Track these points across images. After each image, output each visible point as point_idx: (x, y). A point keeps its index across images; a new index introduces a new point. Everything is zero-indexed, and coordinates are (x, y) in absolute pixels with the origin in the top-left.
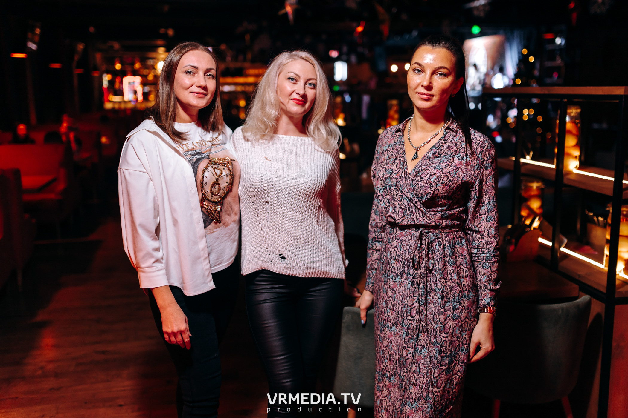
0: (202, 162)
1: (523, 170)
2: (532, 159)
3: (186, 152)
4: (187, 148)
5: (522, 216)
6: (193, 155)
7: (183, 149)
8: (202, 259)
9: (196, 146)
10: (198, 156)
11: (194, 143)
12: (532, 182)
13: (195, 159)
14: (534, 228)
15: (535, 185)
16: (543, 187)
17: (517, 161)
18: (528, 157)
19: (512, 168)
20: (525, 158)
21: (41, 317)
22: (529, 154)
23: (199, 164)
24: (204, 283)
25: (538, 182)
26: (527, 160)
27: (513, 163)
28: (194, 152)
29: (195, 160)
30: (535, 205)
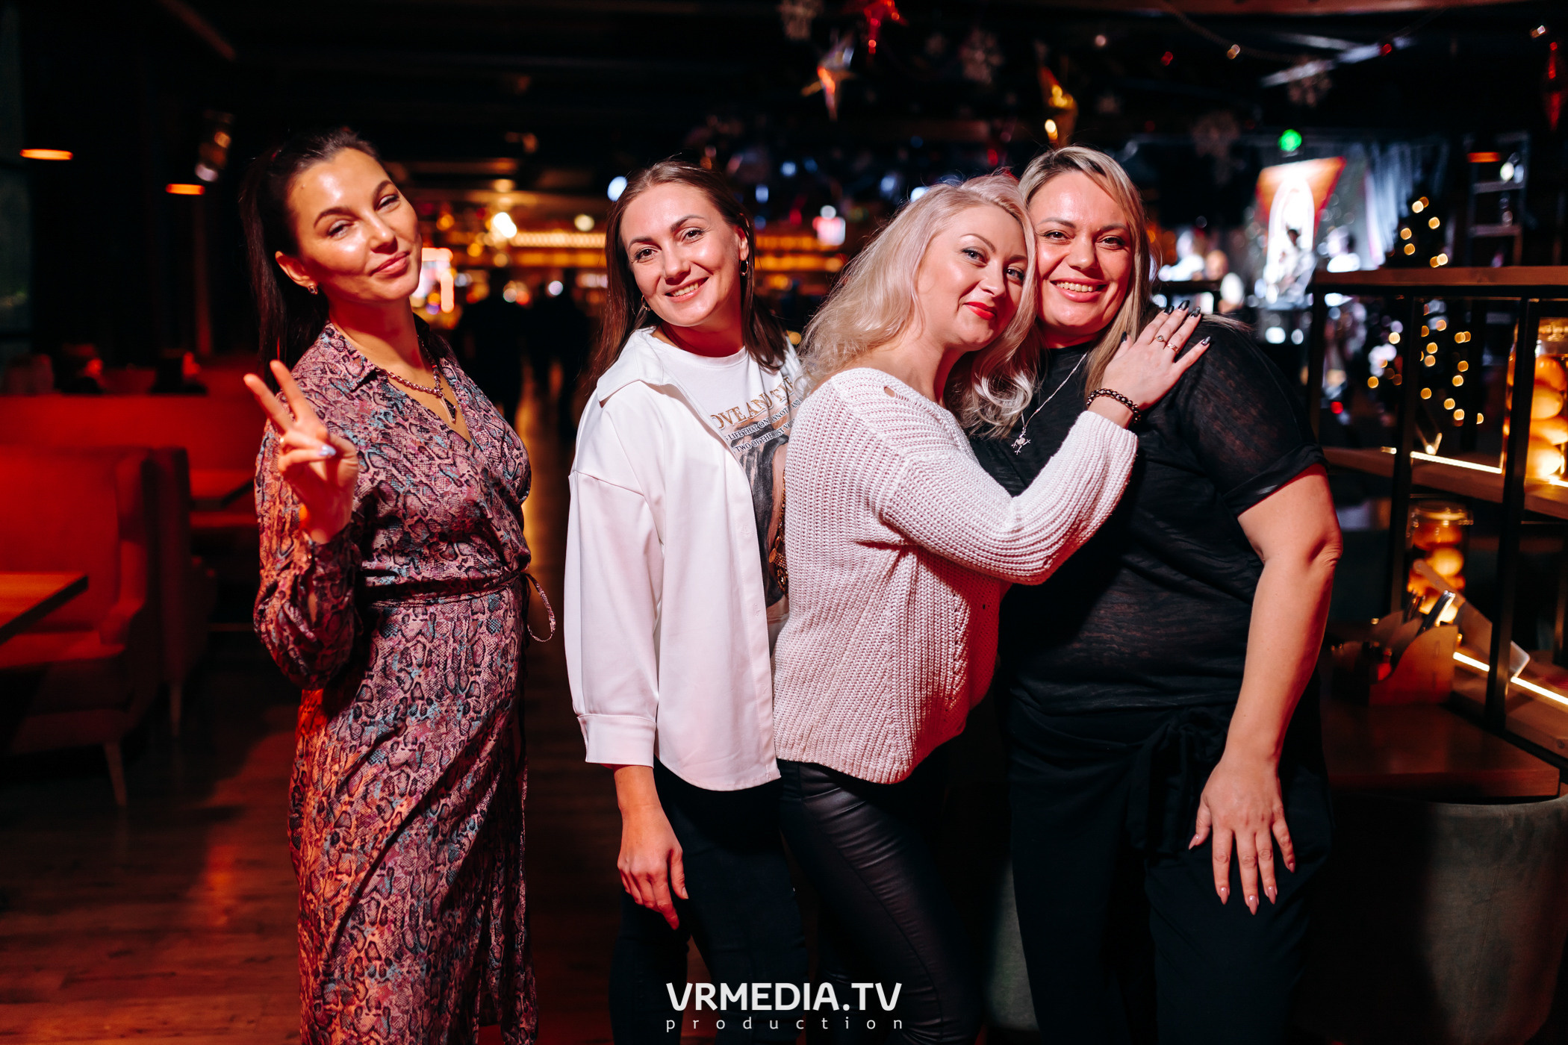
0: (777, 452)
1: (1417, 478)
2: (1440, 453)
3: (738, 429)
4: (740, 420)
5: (1411, 595)
6: (755, 436)
7: (731, 422)
8: (758, 701)
9: (756, 412)
10: (767, 438)
11: (750, 404)
12: (1441, 510)
13: (761, 444)
14: (1443, 623)
15: (1446, 518)
16: (1466, 522)
17: (1402, 457)
18: (1431, 449)
19: (1389, 473)
20: (1423, 450)
21: (223, 795)
22: (1432, 441)
23: (772, 459)
24: (758, 762)
25: (1454, 511)
26: (1430, 454)
27: (1392, 461)
28: (755, 429)
29: (761, 450)
30: (1447, 565)
